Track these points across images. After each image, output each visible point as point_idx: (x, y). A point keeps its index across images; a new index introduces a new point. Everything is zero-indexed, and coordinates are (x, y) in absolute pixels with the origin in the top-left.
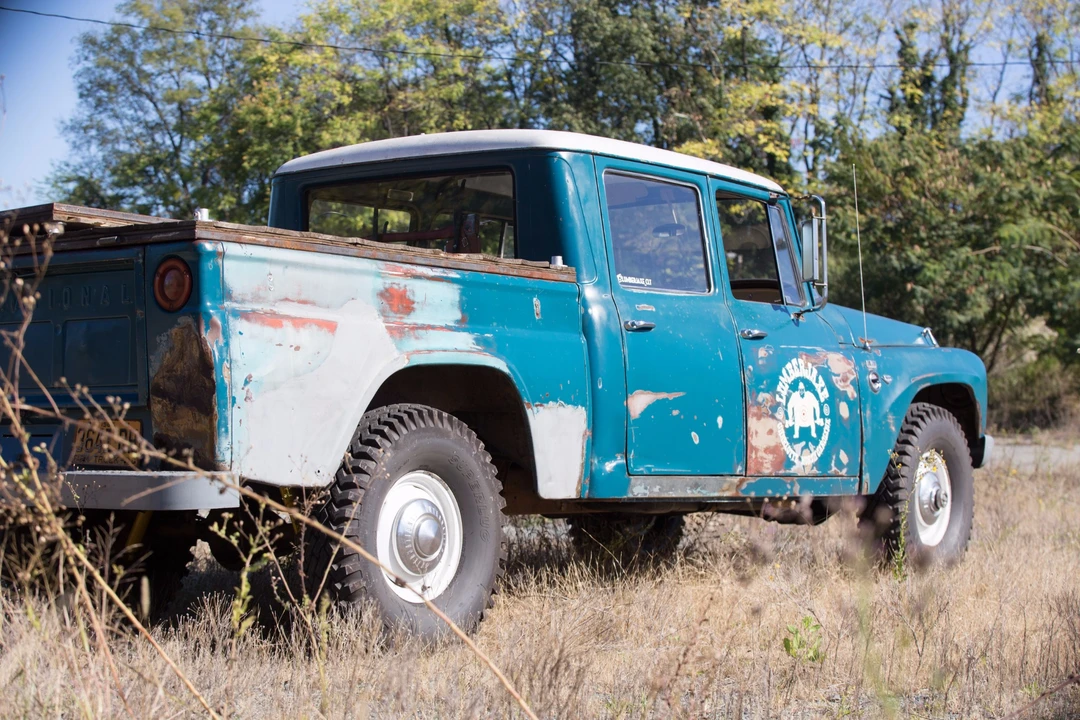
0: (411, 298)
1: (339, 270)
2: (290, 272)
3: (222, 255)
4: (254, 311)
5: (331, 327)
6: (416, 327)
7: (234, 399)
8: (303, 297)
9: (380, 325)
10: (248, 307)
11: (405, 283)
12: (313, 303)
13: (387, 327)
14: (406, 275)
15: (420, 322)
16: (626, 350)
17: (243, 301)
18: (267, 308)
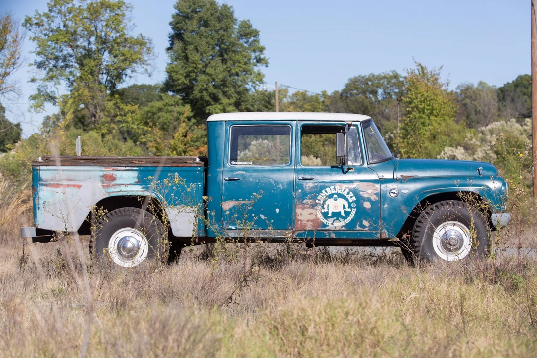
0: (115, 176)
1: (84, 170)
2: (65, 172)
3: (40, 170)
4: (50, 184)
5: (79, 187)
6: (116, 185)
7: (39, 208)
8: (70, 179)
9: (100, 185)
10: (48, 183)
11: (112, 172)
12: (74, 180)
13: (102, 186)
14: (113, 170)
15: (118, 183)
16: (224, 188)
17: (46, 181)
18: (56, 183)
